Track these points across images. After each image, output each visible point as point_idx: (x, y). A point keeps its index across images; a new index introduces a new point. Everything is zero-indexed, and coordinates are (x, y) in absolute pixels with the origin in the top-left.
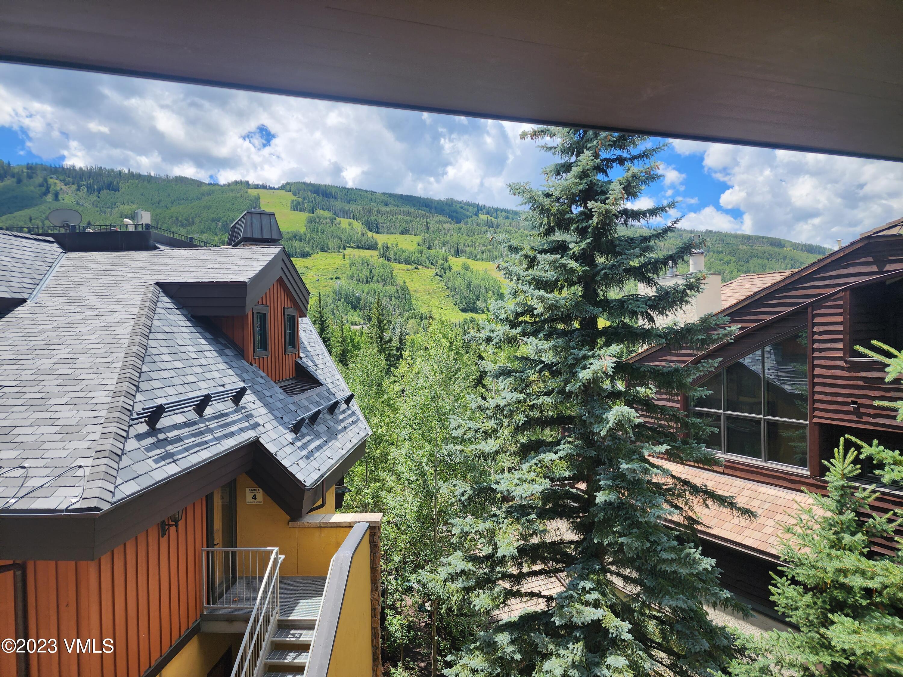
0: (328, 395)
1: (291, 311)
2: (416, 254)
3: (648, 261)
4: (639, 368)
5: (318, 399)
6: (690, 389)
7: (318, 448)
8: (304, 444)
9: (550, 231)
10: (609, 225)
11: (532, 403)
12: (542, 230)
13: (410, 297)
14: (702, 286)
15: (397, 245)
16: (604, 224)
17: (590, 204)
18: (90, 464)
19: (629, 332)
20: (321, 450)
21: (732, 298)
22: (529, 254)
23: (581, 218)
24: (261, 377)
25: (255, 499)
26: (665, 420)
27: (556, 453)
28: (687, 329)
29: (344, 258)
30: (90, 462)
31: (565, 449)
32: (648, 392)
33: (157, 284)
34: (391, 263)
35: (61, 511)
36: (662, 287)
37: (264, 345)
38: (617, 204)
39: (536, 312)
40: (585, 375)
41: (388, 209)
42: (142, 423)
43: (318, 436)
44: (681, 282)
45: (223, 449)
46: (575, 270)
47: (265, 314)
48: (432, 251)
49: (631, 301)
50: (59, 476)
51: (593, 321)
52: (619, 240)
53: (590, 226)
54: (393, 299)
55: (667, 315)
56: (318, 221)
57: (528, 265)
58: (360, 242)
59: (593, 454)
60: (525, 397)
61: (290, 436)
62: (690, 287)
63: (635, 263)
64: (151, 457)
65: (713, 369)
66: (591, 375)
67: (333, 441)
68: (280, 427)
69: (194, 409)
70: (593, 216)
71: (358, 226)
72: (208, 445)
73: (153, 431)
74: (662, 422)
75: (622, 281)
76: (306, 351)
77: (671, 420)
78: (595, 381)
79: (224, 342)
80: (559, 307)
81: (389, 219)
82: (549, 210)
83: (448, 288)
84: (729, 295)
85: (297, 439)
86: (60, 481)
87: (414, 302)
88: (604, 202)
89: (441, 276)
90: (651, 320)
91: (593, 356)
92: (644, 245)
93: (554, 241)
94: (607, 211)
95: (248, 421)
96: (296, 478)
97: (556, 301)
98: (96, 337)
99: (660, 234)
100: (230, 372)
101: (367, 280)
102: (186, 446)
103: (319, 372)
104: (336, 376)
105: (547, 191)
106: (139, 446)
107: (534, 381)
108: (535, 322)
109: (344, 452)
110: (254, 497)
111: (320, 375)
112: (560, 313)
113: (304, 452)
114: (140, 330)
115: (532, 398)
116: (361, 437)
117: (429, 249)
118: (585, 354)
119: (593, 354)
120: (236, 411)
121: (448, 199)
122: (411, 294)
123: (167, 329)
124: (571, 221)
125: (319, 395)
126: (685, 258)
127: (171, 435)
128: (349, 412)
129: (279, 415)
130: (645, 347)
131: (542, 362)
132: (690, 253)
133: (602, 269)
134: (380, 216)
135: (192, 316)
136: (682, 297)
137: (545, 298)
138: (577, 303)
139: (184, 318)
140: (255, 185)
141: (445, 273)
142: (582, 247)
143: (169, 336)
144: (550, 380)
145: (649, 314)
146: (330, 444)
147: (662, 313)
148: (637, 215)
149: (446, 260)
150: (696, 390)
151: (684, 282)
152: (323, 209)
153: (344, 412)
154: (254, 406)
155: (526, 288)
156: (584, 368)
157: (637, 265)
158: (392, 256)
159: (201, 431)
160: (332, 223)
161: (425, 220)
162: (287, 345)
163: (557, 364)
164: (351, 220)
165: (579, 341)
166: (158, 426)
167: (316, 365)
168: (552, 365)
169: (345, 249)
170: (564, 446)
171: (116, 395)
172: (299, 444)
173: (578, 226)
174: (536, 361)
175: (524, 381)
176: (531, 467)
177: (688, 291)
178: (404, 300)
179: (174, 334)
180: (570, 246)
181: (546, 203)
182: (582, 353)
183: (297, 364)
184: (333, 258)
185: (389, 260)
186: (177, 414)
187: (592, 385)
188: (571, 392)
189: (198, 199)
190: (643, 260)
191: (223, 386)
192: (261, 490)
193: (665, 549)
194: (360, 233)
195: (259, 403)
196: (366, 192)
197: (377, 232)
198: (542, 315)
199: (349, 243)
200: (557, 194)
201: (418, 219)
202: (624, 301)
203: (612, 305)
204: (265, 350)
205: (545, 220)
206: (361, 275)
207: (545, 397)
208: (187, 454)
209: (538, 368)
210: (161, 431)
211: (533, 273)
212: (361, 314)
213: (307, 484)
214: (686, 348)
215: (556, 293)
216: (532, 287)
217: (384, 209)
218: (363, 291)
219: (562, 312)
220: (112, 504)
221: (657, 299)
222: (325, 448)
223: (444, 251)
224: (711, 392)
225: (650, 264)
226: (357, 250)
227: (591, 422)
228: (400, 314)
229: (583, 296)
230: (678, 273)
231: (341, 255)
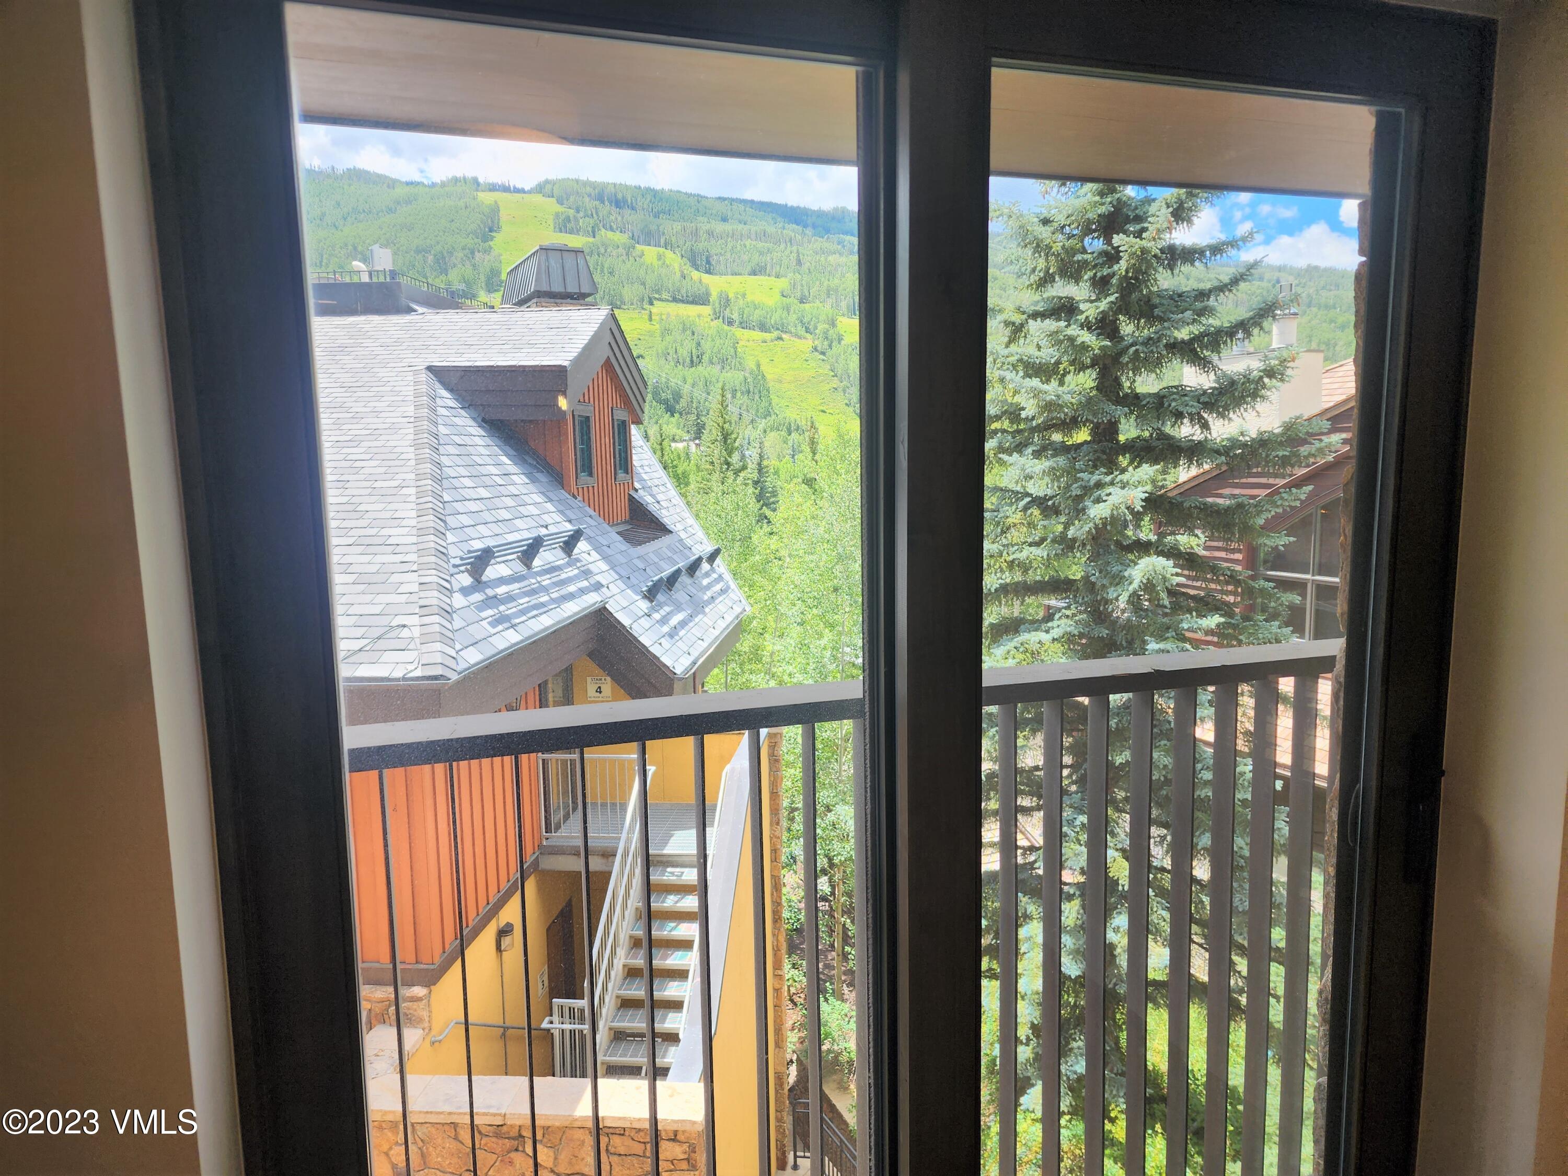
0: (682, 548)
1: (621, 415)
2: (779, 311)
3: (1205, 331)
4: (1182, 503)
5: (670, 554)
6: (1260, 535)
7: (683, 624)
8: (664, 617)
9: (1046, 280)
10: (1145, 273)
11: (1010, 558)
12: (1034, 278)
13: (768, 391)
14: (1289, 372)
15: (744, 295)
16: (1138, 271)
17: (1117, 240)
18: (418, 623)
19: (1170, 445)
20: (687, 628)
21: (1340, 391)
22: (1013, 319)
23: (1100, 261)
24: (590, 516)
25: (600, 692)
26: (1218, 582)
27: (1047, 632)
28: (1261, 440)
29: (650, 319)
30: (415, 620)
31: (1061, 626)
32: (1194, 541)
33: (429, 368)
34: (733, 329)
35: (398, 680)
36: (1225, 375)
37: (587, 468)
38: (1160, 239)
39: (1023, 414)
40: (1098, 511)
41: (728, 227)
42: (463, 572)
43: (679, 608)
44: (1255, 365)
45: (566, 615)
46: (1088, 346)
47: (588, 418)
48: (807, 306)
49: (1175, 396)
50: (379, 638)
51: (1112, 428)
52: (1159, 296)
53: (1114, 274)
54: (739, 394)
55: (1230, 419)
56: (602, 250)
57: (1010, 337)
58: (679, 291)
59: (1105, 632)
60: (1002, 548)
61: (644, 605)
62: (1270, 373)
63: (1183, 334)
64: (485, 619)
65: (1298, 504)
66: (1109, 512)
67: (700, 616)
68: (629, 591)
69: (518, 558)
70: (1120, 258)
71: (674, 260)
72: (546, 609)
73: (479, 584)
74: (1213, 586)
75: (1161, 363)
76: (642, 480)
77: (1228, 583)
78: (1114, 523)
79: (530, 460)
80: (1061, 406)
81: (730, 246)
82: (1049, 247)
83: (836, 376)
84: (1336, 386)
85: (654, 609)
86: (381, 644)
87: (775, 400)
88: (1139, 234)
89: (823, 353)
90: (1205, 426)
91: (1112, 483)
92: (1199, 305)
93: (1054, 298)
94: (1144, 251)
95: (586, 579)
96: (662, 662)
97: (1058, 396)
98: (362, 450)
99: (1226, 285)
100: (549, 506)
101: (692, 361)
102: (521, 607)
103: (664, 512)
104: (688, 520)
105: (1045, 214)
106: (466, 604)
107: (1015, 525)
108: (1019, 432)
109: (717, 632)
110: (599, 690)
111: (667, 517)
112: (1063, 416)
113: (666, 629)
114: (426, 441)
115: (1012, 549)
116: (736, 614)
117: (802, 302)
118: (1100, 480)
119: (1113, 480)
120: (569, 564)
121: (836, 209)
122: (771, 384)
123: (457, 439)
124: (1084, 265)
125: (669, 547)
126: (1265, 324)
127: (502, 590)
128: (715, 576)
129: (624, 574)
130: (1194, 471)
131: (1028, 495)
132: (1274, 317)
133: (1132, 345)
134: (713, 242)
135: (484, 420)
136: (1256, 389)
137: (1041, 391)
138: (1090, 400)
139: (472, 423)
140: (489, 184)
141: (830, 346)
142: (1101, 309)
143: (462, 450)
144: (1042, 522)
145: (1204, 418)
146: (697, 620)
147: (1222, 416)
148: (1189, 255)
149: (833, 324)
150: (1269, 536)
151: (1261, 365)
152: (612, 229)
153: (707, 575)
154: (591, 559)
155: (1009, 375)
156: (1099, 500)
157: (1187, 338)
158: (735, 316)
159: (533, 589)
160: (627, 254)
161: (794, 248)
162: (618, 468)
163: (1053, 496)
164: (662, 250)
165: (1089, 460)
166: (484, 578)
167: (658, 502)
168: (1046, 499)
169: (651, 304)
170: (1059, 623)
171: (421, 532)
172: (657, 616)
173: (1095, 274)
174: (1018, 492)
175: (998, 524)
176: (1008, 652)
177: (1266, 380)
178: (757, 397)
179: (468, 448)
180: (1082, 307)
181: (1044, 235)
182: (1095, 478)
183: (631, 499)
184: (632, 319)
185: (730, 323)
186: (499, 563)
187: (1109, 528)
188: (1074, 540)
189: (390, 210)
190: (1196, 329)
191: (546, 527)
192: (609, 679)
193: (1208, 767)
194: (678, 274)
195: (595, 556)
196: (689, 195)
197: (708, 272)
198: (1033, 418)
199: (658, 292)
200: (1061, 219)
201: (783, 246)
202: (1164, 397)
203: (1144, 403)
204: (591, 475)
205: (1042, 263)
206: (680, 351)
207: (1033, 549)
208: (524, 618)
209: (1022, 504)
210: (487, 585)
211: (1019, 350)
212: (682, 421)
213: (679, 670)
214: (1258, 475)
215: (1054, 383)
216: (1021, 374)
217: (719, 227)
218: (685, 381)
219: (1066, 414)
220: (459, 674)
221: (1216, 392)
222: (691, 624)
223: (828, 306)
224: (1292, 539)
225: (1207, 335)
226: (673, 305)
227: (1104, 586)
228: (752, 421)
229: (1098, 388)
230: (1252, 350)
231: (645, 315)
